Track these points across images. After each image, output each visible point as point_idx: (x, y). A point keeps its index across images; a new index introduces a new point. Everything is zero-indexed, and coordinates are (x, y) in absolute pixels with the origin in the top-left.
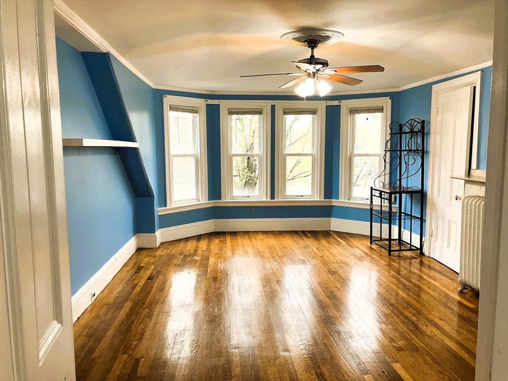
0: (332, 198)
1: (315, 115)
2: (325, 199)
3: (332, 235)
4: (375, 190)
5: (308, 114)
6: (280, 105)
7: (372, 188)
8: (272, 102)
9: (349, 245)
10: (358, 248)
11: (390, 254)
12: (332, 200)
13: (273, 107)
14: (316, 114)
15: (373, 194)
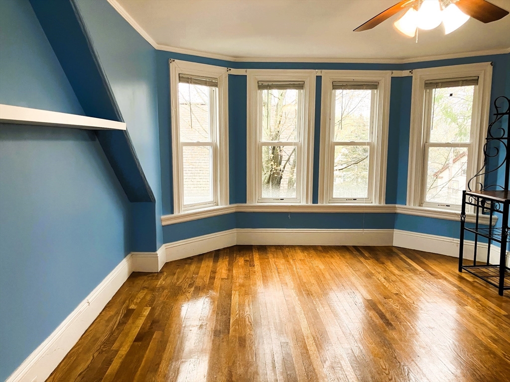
0: (395, 203)
1: (375, 91)
2: (386, 204)
3: (398, 255)
4: (472, 195)
5: (366, 89)
6: (328, 76)
7: (464, 192)
8: (318, 72)
10: (445, 279)
11: (501, 293)
12: (397, 206)
13: (319, 78)
14: (376, 88)
15: (467, 201)
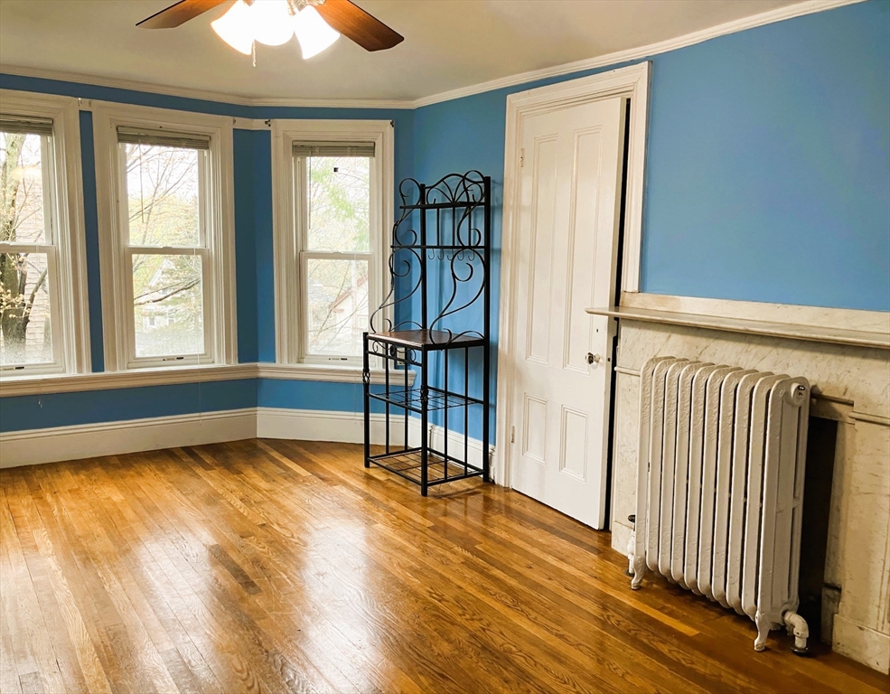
0: (257, 360)
1: (206, 152)
2: (239, 362)
3: (265, 453)
4: (377, 340)
5: (188, 147)
6: (105, 113)
7: (365, 334)
8: (83, 103)
9: (323, 479)
10: (344, 483)
11: (424, 493)
12: (259, 364)
13: (86, 117)
14: (207, 148)
15: (370, 349)
